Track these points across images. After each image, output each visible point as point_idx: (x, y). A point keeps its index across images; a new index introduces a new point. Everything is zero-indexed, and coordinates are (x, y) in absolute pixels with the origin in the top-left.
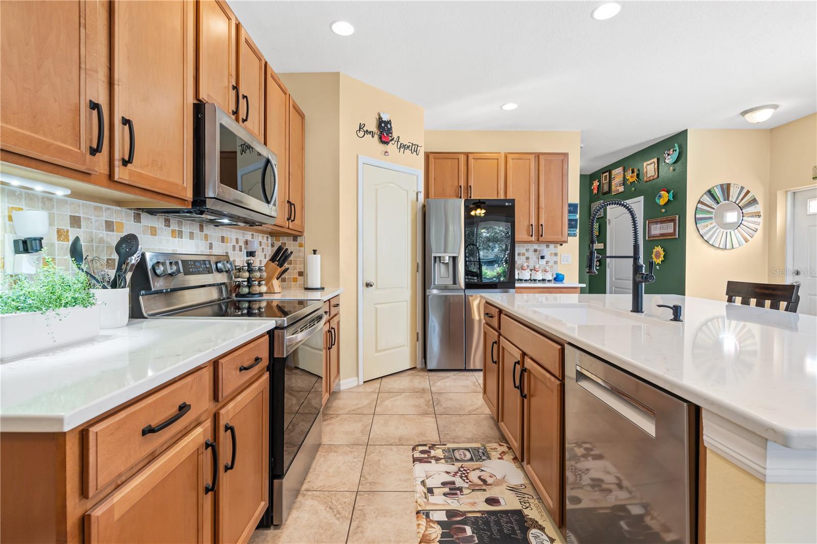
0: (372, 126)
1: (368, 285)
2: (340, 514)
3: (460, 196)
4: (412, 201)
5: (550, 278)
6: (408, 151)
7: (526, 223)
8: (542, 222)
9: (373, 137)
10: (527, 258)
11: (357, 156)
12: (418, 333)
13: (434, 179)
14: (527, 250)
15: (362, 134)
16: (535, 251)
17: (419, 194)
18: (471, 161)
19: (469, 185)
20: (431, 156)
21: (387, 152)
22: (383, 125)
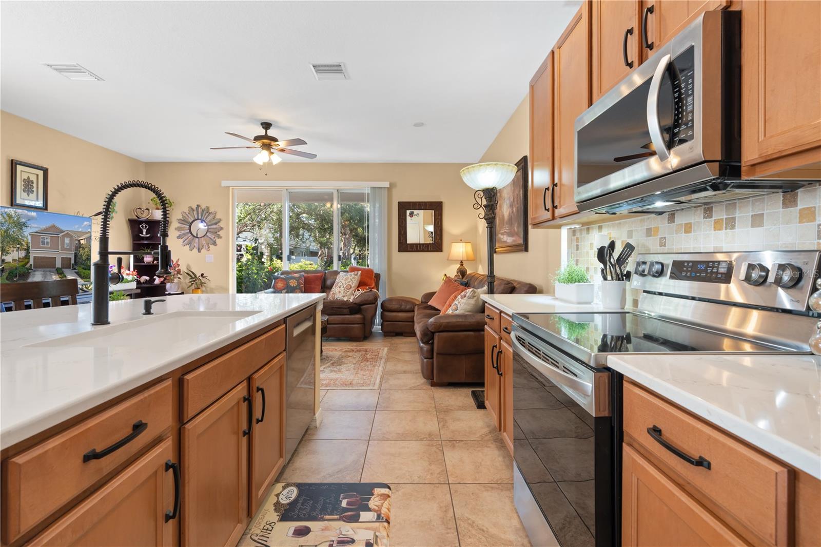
2: (469, 524)
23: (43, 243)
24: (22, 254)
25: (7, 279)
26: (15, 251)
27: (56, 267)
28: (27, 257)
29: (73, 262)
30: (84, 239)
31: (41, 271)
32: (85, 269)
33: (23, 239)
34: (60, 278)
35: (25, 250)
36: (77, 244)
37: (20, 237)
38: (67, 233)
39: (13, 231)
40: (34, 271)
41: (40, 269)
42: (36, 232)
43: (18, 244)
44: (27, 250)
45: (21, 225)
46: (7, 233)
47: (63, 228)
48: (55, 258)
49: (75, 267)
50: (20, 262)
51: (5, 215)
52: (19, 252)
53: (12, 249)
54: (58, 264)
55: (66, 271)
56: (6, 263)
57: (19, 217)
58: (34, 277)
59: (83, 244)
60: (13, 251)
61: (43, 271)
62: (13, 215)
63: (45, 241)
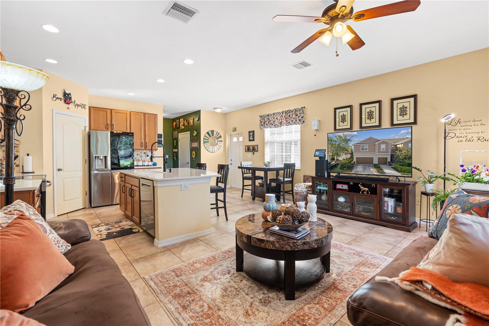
0: (60, 95)
1: (59, 170)
3: (107, 128)
4: (82, 131)
5: (151, 164)
6: (80, 108)
7: (140, 142)
8: (147, 141)
9: (61, 101)
10: (141, 156)
11: (53, 109)
12: (86, 192)
13: (94, 120)
14: (141, 153)
15: (55, 99)
16: (145, 153)
17: (86, 128)
18: (113, 113)
19: (112, 123)
20: (92, 109)
21: (69, 108)
22: (67, 95)
23: (363, 149)
24: (349, 156)
25: (340, 168)
26: (344, 155)
27: (374, 163)
28: (352, 157)
29: (389, 160)
30: (401, 144)
31: (362, 165)
32: (403, 166)
33: (349, 148)
34: (377, 170)
35: (350, 154)
36: (393, 148)
37: (347, 147)
38: (383, 141)
39: (343, 144)
40: (357, 165)
41: (361, 165)
42: (358, 143)
43: (346, 151)
44: (352, 154)
45: (347, 141)
46: (339, 146)
47: (379, 139)
48: (373, 158)
49: (391, 164)
50: (347, 160)
51: (338, 137)
52: (347, 155)
53: (342, 154)
54: (376, 161)
55: (382, 166)
56: (339, 161)
57: (346, 136)
58: (357, 169)
59: (400, 148)
60: (343, 155)
61: (364, 166)
62: (342, 136)
63: (364, 148)
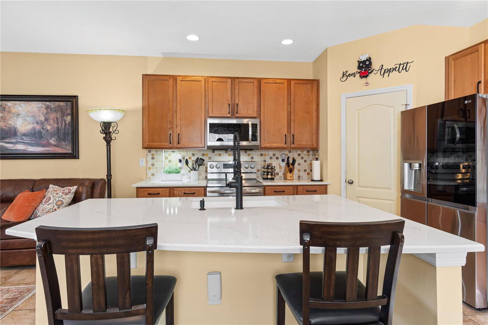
0: (354, 68)
1: (349, 182)
17: (407, 106)
20: (451, 59)
21: (367, 83)
22: (361, 65)
